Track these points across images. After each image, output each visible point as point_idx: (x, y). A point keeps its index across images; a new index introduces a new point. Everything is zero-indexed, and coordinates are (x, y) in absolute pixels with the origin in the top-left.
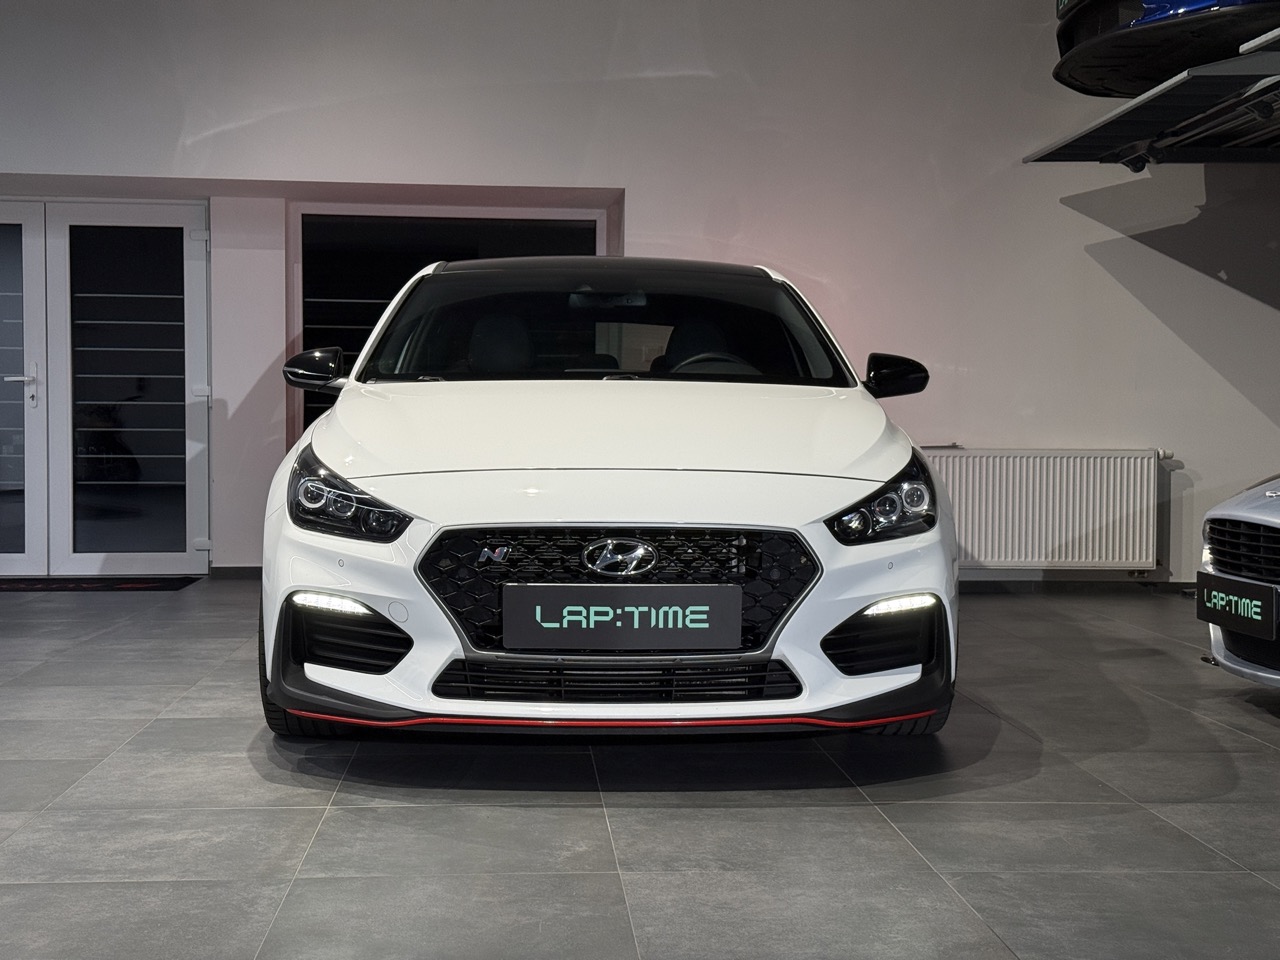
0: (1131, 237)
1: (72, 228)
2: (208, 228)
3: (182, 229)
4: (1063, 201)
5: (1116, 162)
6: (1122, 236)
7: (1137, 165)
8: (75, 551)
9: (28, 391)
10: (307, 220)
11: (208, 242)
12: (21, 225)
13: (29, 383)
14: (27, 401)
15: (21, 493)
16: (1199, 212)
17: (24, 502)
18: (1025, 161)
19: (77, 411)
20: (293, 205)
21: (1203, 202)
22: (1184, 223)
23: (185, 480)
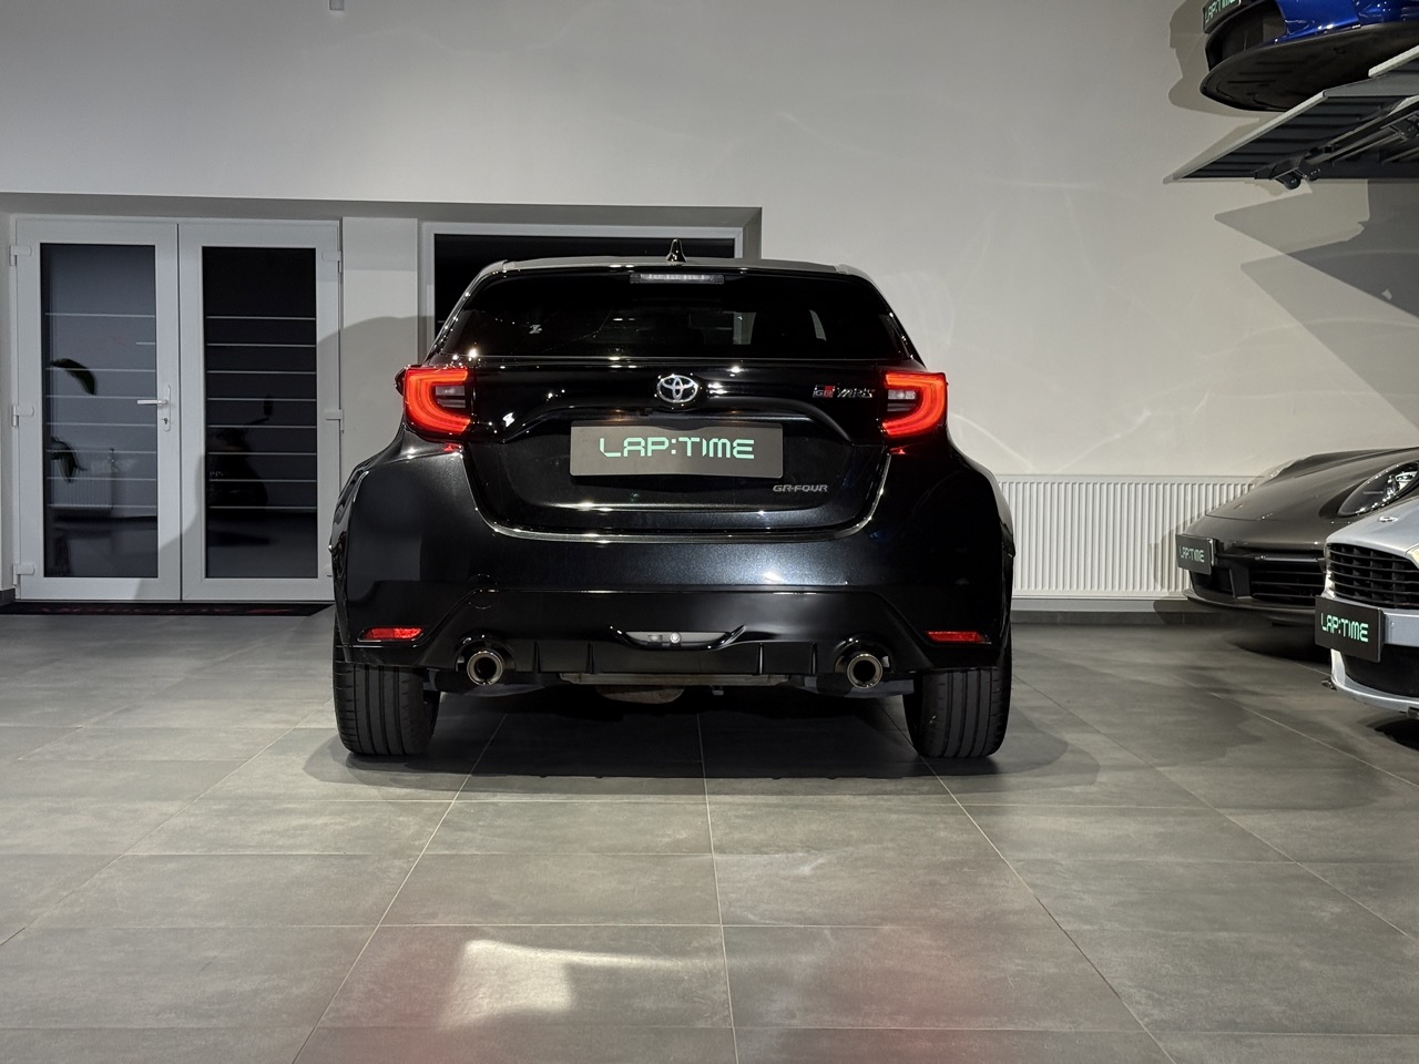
0: (1290, 255)
1: (206, 251)
2: (341, 250)
3: (313, 251)
4: (1219, 218)
5: (1270, 177)
6: (1280, 253)
7: (1293, 181)
8: (207, 576)
9: (161, 414)
10: (441, 241)
11: (340, 263)
12: (152, 248)
13: (162, 407)
14: (160, 423)
15: (154, 519)
16: (1363, 229)
17: (156, 529)
18: (1176, 177)
19: (209, 434)
20: (426, 225)
21: (1366, 217)
22: (1347, 239)
23: (316, 505)
